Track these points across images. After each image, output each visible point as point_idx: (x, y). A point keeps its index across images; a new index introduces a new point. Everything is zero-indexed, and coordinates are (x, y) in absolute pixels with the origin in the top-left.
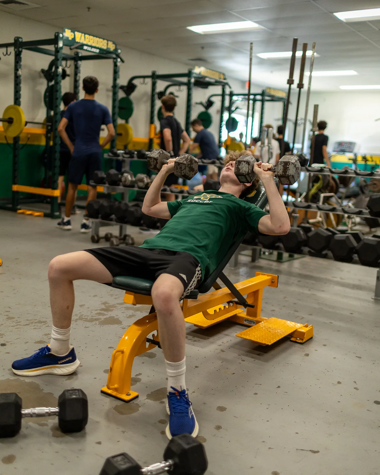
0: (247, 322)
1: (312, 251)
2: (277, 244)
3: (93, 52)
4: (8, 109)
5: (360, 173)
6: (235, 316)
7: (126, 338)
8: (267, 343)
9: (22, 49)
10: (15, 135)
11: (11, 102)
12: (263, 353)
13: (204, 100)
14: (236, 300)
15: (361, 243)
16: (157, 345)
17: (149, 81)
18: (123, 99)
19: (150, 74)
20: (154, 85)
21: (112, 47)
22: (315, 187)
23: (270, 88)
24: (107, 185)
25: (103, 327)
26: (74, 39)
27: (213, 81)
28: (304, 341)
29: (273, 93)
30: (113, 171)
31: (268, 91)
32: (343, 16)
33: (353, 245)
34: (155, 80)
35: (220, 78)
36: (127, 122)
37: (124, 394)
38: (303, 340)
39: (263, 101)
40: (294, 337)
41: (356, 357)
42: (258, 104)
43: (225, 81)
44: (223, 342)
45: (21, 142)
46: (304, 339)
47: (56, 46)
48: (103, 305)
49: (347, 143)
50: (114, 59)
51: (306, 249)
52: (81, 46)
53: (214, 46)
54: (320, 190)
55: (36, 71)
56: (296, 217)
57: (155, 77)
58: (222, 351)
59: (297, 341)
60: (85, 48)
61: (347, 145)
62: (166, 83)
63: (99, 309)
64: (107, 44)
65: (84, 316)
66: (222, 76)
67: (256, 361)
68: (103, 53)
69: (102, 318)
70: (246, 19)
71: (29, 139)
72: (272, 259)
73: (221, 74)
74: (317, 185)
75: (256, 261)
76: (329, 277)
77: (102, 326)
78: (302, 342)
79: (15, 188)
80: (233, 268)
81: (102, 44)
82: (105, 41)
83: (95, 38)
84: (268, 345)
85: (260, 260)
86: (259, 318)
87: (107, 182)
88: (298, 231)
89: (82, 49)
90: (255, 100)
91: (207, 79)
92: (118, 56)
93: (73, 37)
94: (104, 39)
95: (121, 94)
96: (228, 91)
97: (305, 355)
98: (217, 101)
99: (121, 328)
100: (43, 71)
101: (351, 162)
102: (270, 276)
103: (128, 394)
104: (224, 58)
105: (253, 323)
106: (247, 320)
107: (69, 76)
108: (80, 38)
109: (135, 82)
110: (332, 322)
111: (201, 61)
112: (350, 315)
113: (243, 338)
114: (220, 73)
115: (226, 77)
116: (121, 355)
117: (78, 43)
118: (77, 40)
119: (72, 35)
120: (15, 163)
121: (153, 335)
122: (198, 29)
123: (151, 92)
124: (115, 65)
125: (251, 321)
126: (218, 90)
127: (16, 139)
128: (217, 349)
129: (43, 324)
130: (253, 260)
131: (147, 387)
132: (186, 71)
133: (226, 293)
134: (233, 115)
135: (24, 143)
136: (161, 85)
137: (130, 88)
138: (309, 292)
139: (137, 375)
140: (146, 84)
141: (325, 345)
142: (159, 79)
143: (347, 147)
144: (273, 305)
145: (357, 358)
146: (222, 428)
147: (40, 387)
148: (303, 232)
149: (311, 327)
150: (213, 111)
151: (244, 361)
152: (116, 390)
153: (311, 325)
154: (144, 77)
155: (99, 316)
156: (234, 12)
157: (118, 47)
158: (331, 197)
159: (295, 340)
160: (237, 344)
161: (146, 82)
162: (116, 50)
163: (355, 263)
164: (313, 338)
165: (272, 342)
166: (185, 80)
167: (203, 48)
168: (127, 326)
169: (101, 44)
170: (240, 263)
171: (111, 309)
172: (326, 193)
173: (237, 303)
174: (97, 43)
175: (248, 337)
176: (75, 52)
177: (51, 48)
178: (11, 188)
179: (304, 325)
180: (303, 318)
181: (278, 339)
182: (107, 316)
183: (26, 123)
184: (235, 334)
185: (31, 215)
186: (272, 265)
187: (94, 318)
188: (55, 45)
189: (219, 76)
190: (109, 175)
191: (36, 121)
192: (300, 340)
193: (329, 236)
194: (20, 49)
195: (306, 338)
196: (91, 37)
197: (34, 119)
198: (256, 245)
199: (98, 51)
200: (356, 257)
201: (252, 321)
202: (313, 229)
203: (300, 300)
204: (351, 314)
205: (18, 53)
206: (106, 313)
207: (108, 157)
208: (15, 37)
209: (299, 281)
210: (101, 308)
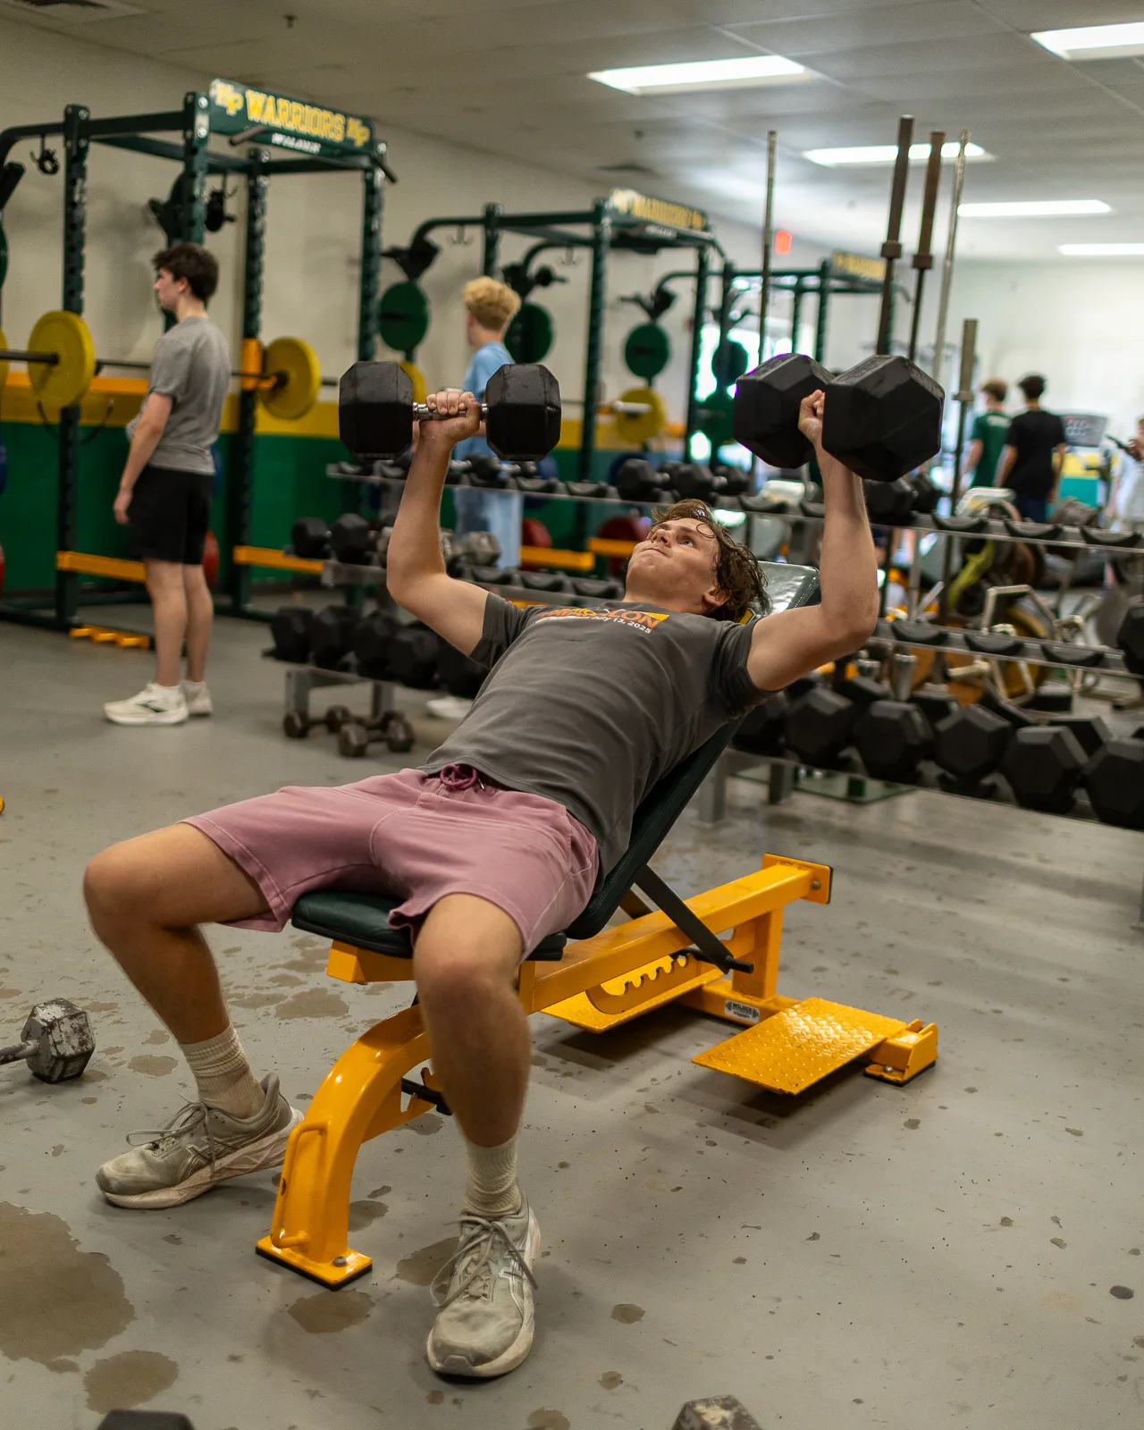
0: (733, 1010)
1: (950, 776)
2: (844, 753)
3: (301, 151)
4: (46, 322)
5: (1098, 537)
6: (698, 992)
7: (338, 1079)
8: (787, 1089)
9: (89, 141)
10: (66, 400)
11: (55, 302)
12: (773, 1118)
13: (647, 290)
14: (694, 947)
15: (1099, 755)
16: (435, 1103)
17: (476, 234)
18: (395, 291)
19: (478, 213)
20: (490, 245)
21: (359, 135)
22: (971, 568)
23: (845, 254)
24: (333, 561)
25: (290, 1026)
26: (243, 112)
27: (669, 234)
28: (907, 1076)
29: (853, 268)
30: (351, 521)
31: (839, 262)
32: (1060, 42)
33: (1076, 762)
34: (492, 231)
35: (691, 227)
36: (410, 357)
37: (327, 1261)
38: (903, 1072)
39: (823, 292)
40: (876, 1063)
41: (1067, 1130)
42: (810, 302)
43: (706, 235)
44: (653, 1080)
45: (84, 421)
46: (907, 1071)
47: (189, 134)
48: (297, 949)
49: (1081, 420)
50: (366, 170)
51: (931, 770)
52: (265, 134)
53: (672, 130)
54: (988, 575)
55: (132, 206)
56: (907, 664)
57: (493, 222)
58: (649, 1110)
59: (886, 1076)
60: (277, 138)
61: (1082, 423)
62: (529, 242)
63: (282, 962)
64: (346, 126)
65: (236, 988)
66: (697, 222)
67: (753, 1143)
68: (332, 156)
69: (290, 992)
70: (766, 50)
71: (110, 410)
72: (831, 792)
73: (695, 213)
74: (976, 561)
75: (783, 801)
76: (1005, 855)
77: (286, 1021)
78: (899, 1079)
79: (66, 560)
80: (708, 825)
81: (329, 126)
82: (339, 118)
83: (307, 108)
84: (790, 1095)
85: (796, 796)
86: (770, 1002)
87: (333, 553)
88: (906, 714)
89: (269, 142)
90: (799, 291)
91: (651, 230)
92: (377, 162)
93: (239, 106)
94: (335, 112)
95: (390, 275)
96: (715, 264)
97: (906, 1124)
98: (683, 290)
99: (343, 1029)
100: (154, 205)
101: (1093, 476)
102: (808, 867)
103: (340, 1261)
104: (707, 163)
105: (751, 1016)
106: (733, 1005)
107: (231, 219)
108: (262, 108)
109: (435, 237)
110: (998, 1007)
111: (634, 171)
112: (1061, 983)
113: (715, 1069)
114: (692, 209)
115: (711, 222)
116: (318, 1139)
117: (254, 124)
118: (253, 115)
119: (236, 101)
120: (65, 487)
121: (424, 1072)
122: (622, 79)
123: (483, 267)
124: (371, 191)
125: (747, 1010)
126: (685, 259)
127: (70, 414)
128: (633, 1104)
129: (104, 1013)
130: (774, 797)
131: (401, 1236)
132: (586, 206)
133: (661, 930)
134: (735, 335)
135: (96, 422)
136: (512, 248)
137: (419, 255)
138: (939, 907)
139: (375, 1194)
140: (465, 243)
141: (971, 1090)
142: (508, 230)
143: (1082, 431)
144: (821, 952)
145: (1069, 1134)
146: (622, 1382)
147: (70, 1233)
148: (922, 717)
149: (931, 1032)
150: (673, 322)
151: (715, 1144)
152: (301, 1247)
153: (931, 1025)
154: (462, 223)
155: (279, 986)
156: (730, 30)
157: (378, 136)
158: (1022, 595)
159: (878, 1073)
160: (698, 1085)
161: (466, 239)
162: (371, 144)
163: (1081, 815)
164: (937, 1064)
165: (805, 1083)
166: (584, 231)
167: (639, 134)
168: (363, 1022)
169: (327, 127)
170: (732, 808)
171: (319, 962)
172: (1005, 584)
173: (698, 957)
174: (315, 125)
175: (729, 1068)
176: (250, 151)
177: (175, 138)
178: (54, 560)
179: (910, 1025)
180: (911, 995)
181: (822, 1073)
182: (306, 988)
183: (99, 366)
184: (695, 1053)
185: (112, 643)
186: (829, 814)
187: (265, 992)
188: (185, 130)
189: (690, 219)
190: (339, 530)
191: (132, 357)
192: (895, 1073)
193: (1002, 731)
194: (83, 143)
195: (913, 1066)
196: (296, 106)
197: (127, 351)
198: (779, 753)
199: (316, 148)
200: (1082, 798)
201: (750, 1009)
202: (954, 706)
203: (906, 933)
204: (1064, 980)
205: (74, 153)
206: (301, 976)
207: (338, 475)
208: (68, 107)
209: (910, 869)
210: (289, 960)
